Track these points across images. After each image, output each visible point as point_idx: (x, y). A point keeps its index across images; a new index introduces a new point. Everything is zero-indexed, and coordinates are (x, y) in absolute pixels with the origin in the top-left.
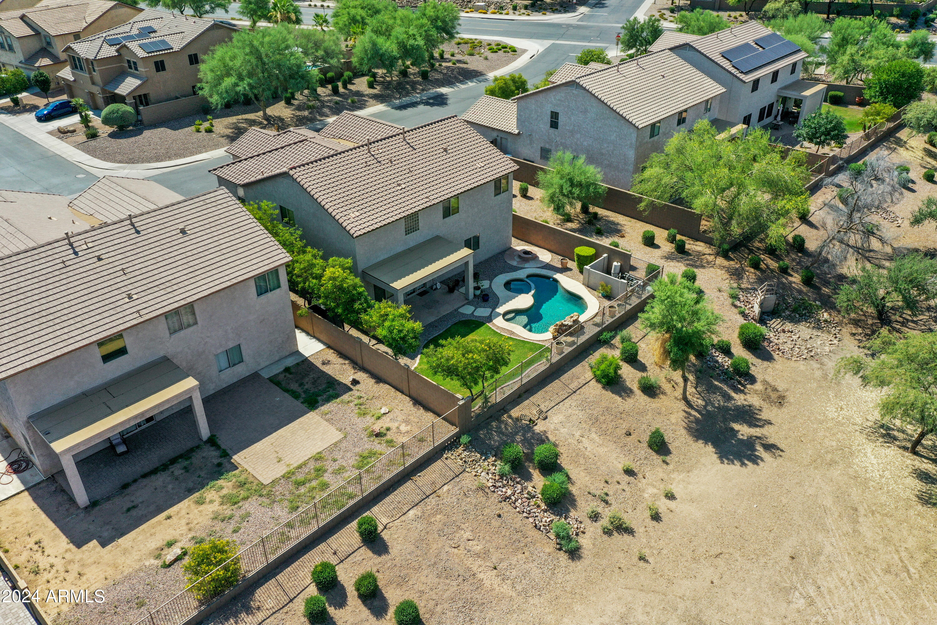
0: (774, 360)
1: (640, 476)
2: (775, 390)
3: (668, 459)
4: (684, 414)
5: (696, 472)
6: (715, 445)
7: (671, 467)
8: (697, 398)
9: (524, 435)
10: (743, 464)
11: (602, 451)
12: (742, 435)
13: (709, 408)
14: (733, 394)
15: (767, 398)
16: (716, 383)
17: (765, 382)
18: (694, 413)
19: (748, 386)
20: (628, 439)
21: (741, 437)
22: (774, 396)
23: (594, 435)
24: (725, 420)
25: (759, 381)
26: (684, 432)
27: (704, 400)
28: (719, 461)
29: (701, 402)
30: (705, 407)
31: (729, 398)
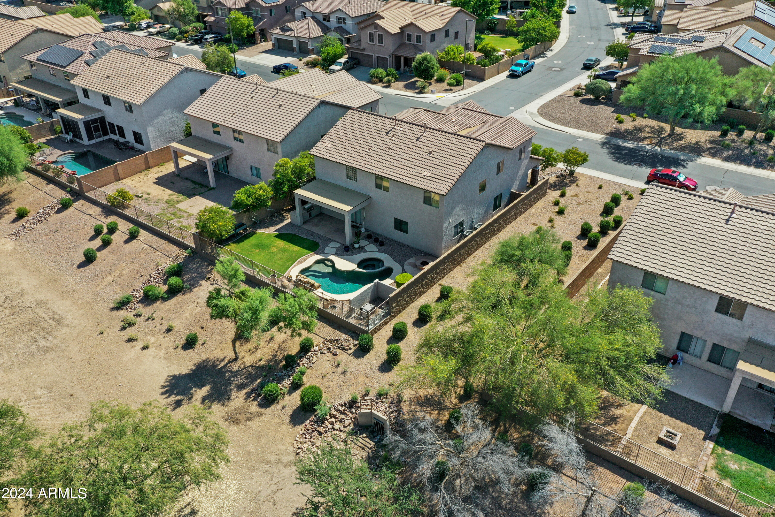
0: (294, 426)
1: (166, 335)
2: (249, 419)
3: (180, 349)
4: (221, 358)
5: (164, 362)
6: (187, 375)
7: (172, 350)
8: (239, 367)
9: (197, 277)
10: (164, 387)
11: (188, 314)
12: (196, 391)
13: (228, 374)
14: (245, 391)
15: (238, 411)
16: (259, 381)
17: (259, 415)
18: (222, 364)
19: (256, 403)
20: (198, 328)
21: (194, 389)
22: (240, 417)
23: (199, 309)
24: (214, 383)
25: (263, 410)
26: (204, 358)
27: (237, 371)
28: (171, 374)
29: (235, 369)
30: (230, 371)
31: (240, 388)
